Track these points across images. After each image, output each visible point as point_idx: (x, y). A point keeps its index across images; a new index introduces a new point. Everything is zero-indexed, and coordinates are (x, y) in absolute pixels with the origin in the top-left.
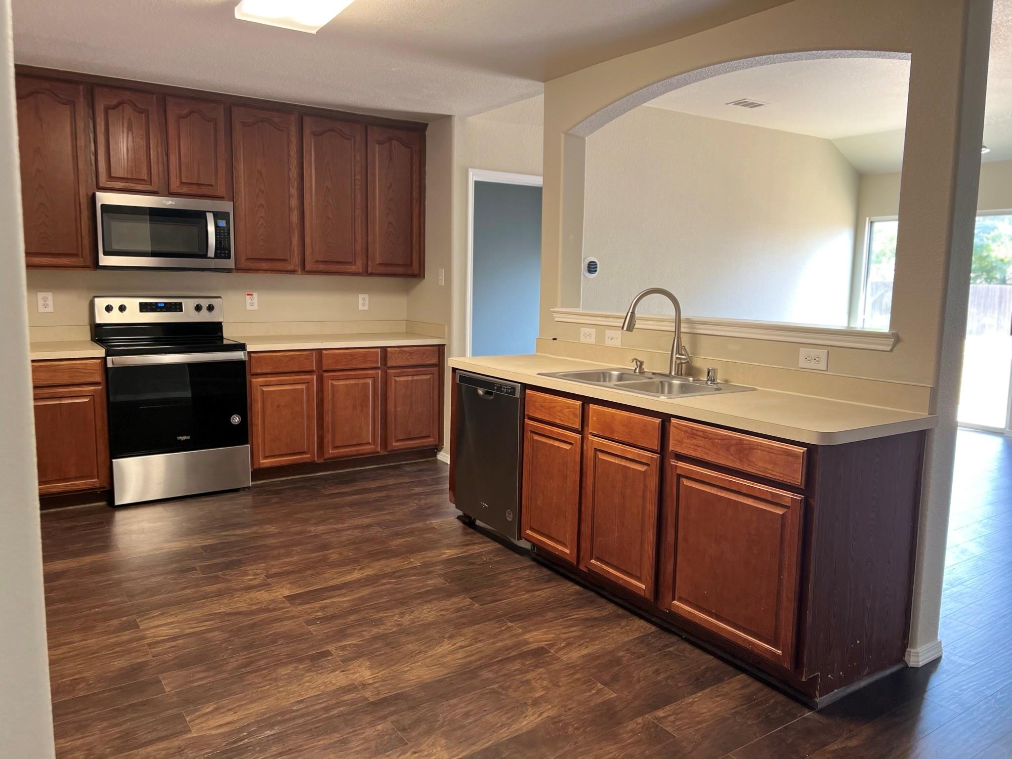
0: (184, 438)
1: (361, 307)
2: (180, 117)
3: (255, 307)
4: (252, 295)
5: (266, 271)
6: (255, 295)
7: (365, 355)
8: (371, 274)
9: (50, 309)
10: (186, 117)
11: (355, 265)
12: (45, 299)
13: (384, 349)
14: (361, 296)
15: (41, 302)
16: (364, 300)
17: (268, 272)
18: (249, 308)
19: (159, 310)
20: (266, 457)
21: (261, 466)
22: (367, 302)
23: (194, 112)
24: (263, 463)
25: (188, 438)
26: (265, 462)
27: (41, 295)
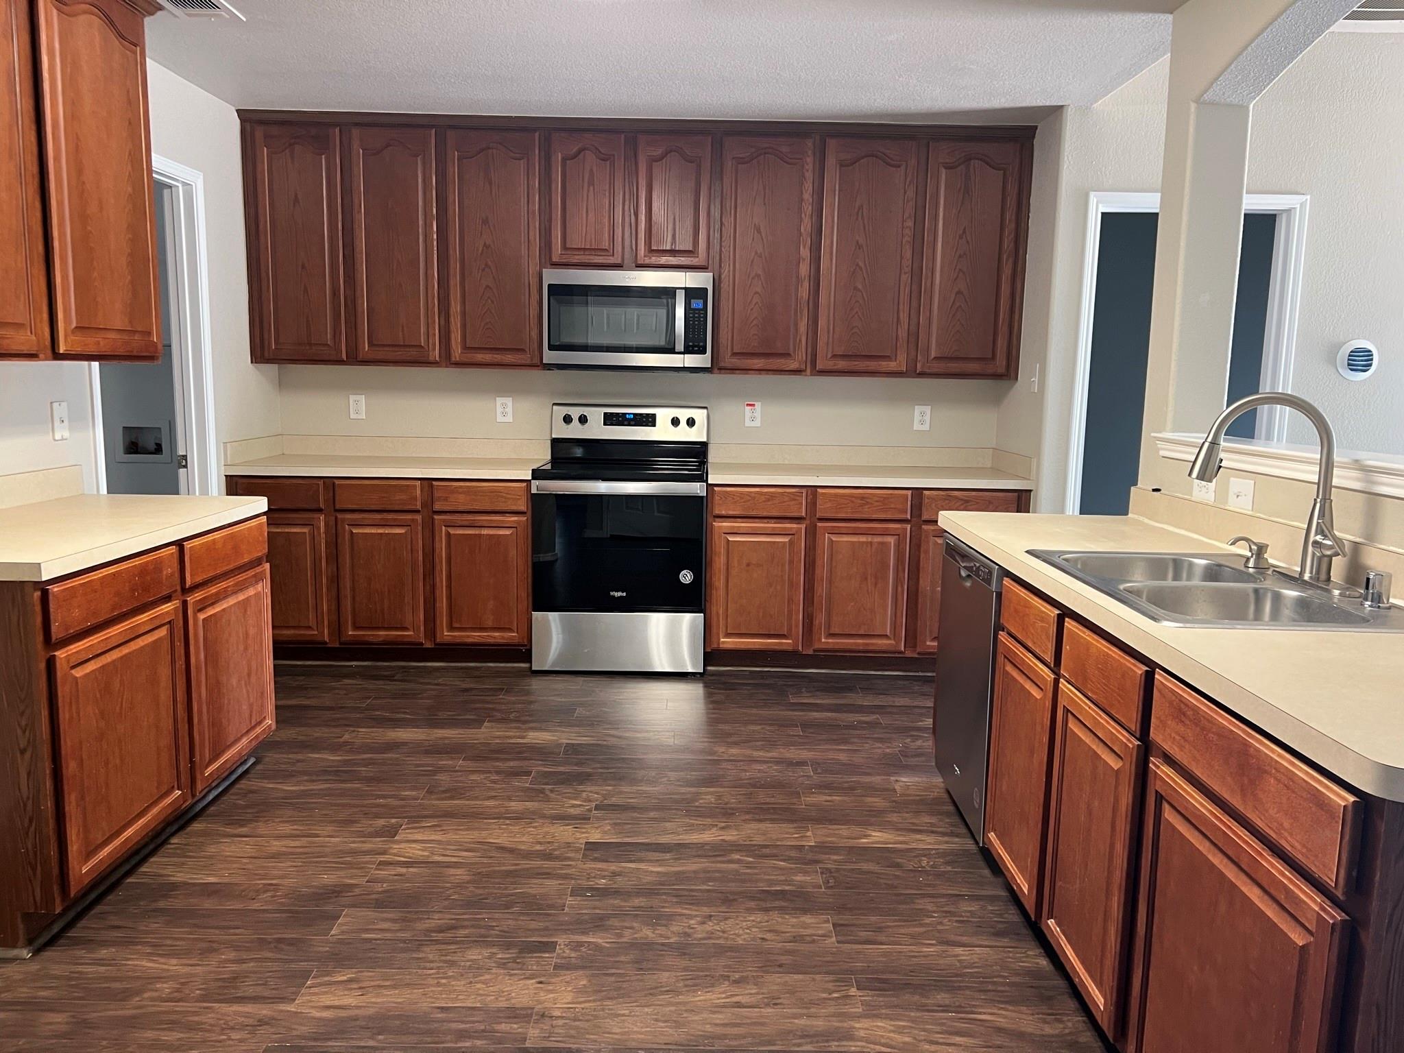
0: (619, 594)
1: (917, 426)
2: (652, 161)
3: (757, 423)
4: (753, 405)
5: (760, 371)
6: (758, 405)
7: (884, 500)
8: (922, 375)
9: (509, 419)
10: (661, 159)
11: (896, 361)
12: (504, 406)
13: (918, 492)
14: (919, 409)
15: (499, 410)
16: (922, 414)
17: (770, 372)
18: (748, 423)
19: (626, 423)
20: (728, 635)
21: (721, 646)
22: (927, 418)
23: (671, 151)
24: (723, 642)
25: (624, 594)
26: (727, 642)
27: (500, 400)
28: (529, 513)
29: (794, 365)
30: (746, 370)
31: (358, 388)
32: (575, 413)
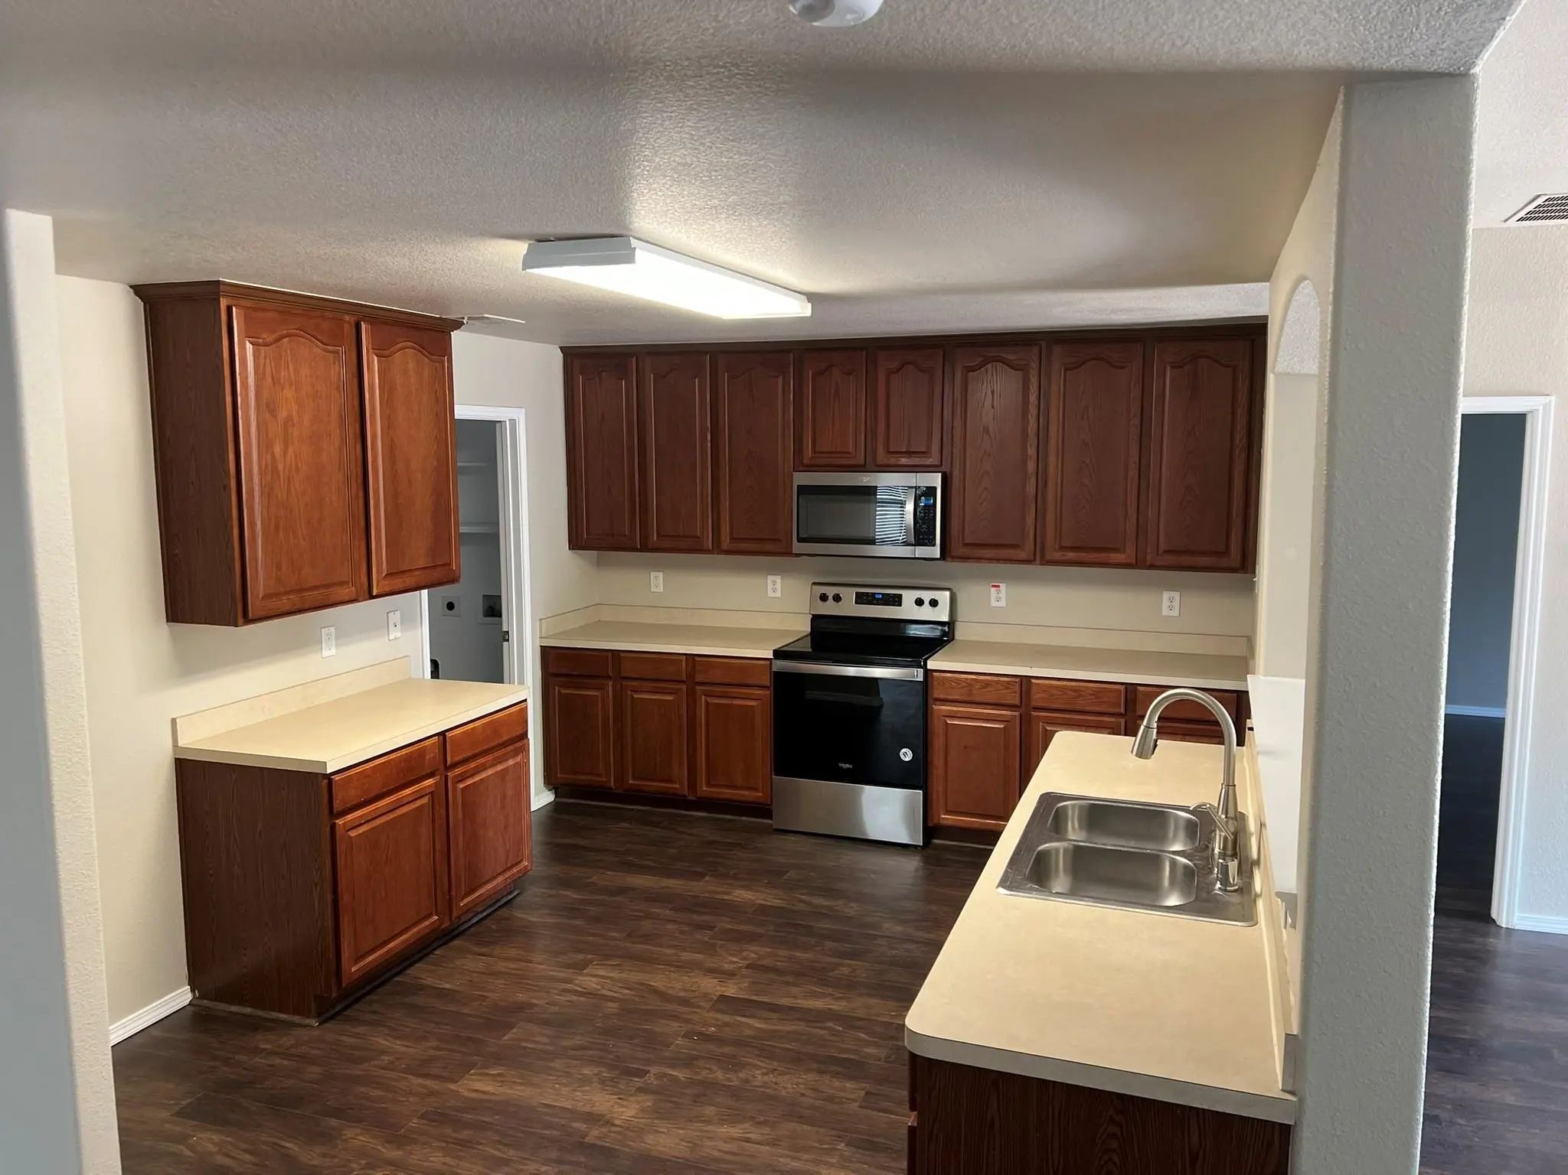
0: (847, 766)
1: (1165, 612)
2: (890, 373)
3: (1003, 603)
4: (999, 586)
5: (991, 560)
6: (1003, 586)
7: (1097, 694)
9: (778, 594)
10: (898, 371)
11: (1124, 552)
12: (774, 583)
14: (1166, 595)
15: (770, 586)
16: (1171, 600)
17: (1002, 562)
18: (994, 603)
19: (875, 602)
20: (948, 812)
21: (941, 821)
22: (1176, 604)
23: (907, 363)
24: (944, 819)
25: (851, 766)
26: (947, 819)
27: (770, 578)
28: (772, 688)
29: (1023, 555)
30: (979, 559)
31: (657, 567)
32: (831, 591)
